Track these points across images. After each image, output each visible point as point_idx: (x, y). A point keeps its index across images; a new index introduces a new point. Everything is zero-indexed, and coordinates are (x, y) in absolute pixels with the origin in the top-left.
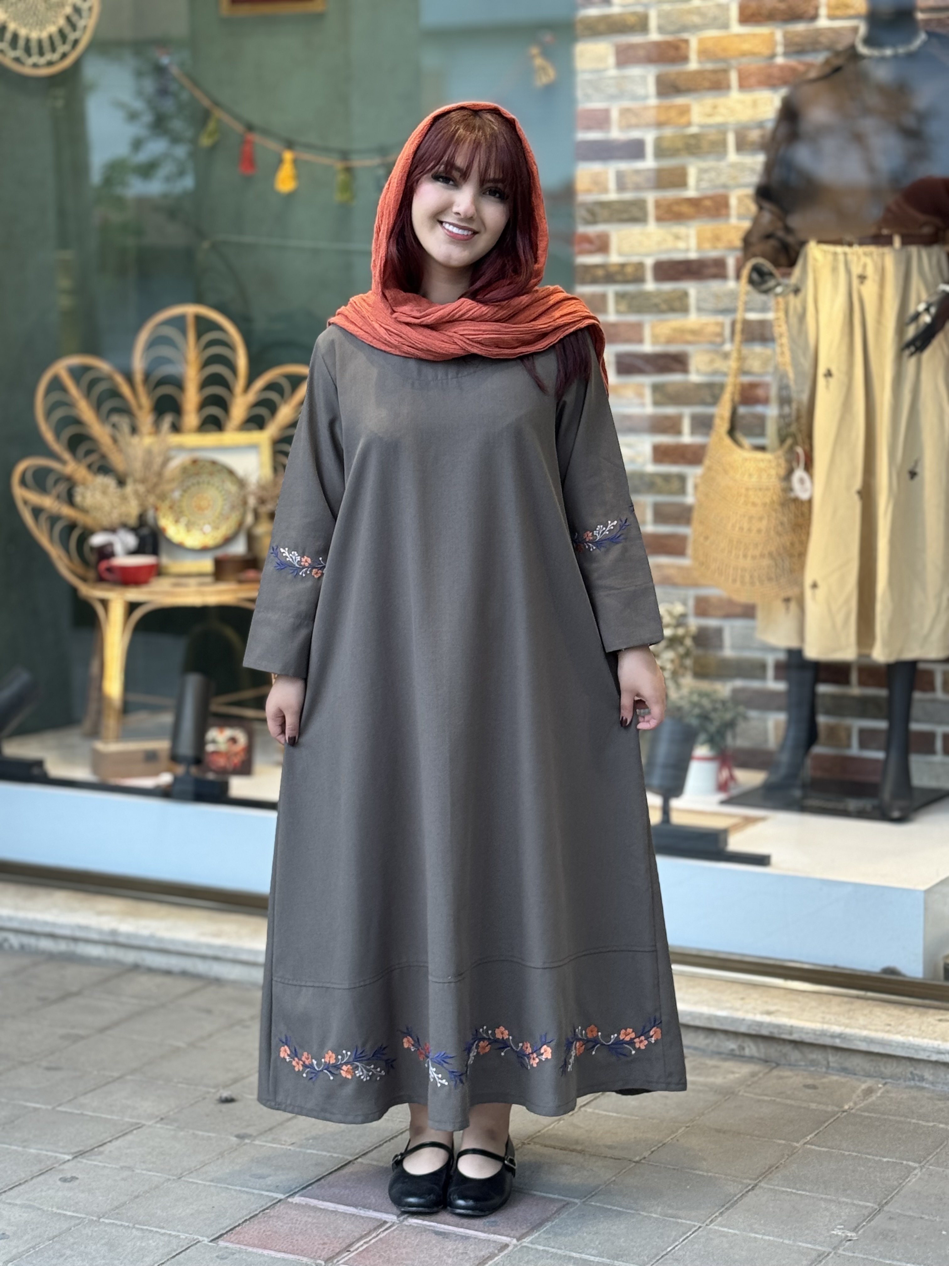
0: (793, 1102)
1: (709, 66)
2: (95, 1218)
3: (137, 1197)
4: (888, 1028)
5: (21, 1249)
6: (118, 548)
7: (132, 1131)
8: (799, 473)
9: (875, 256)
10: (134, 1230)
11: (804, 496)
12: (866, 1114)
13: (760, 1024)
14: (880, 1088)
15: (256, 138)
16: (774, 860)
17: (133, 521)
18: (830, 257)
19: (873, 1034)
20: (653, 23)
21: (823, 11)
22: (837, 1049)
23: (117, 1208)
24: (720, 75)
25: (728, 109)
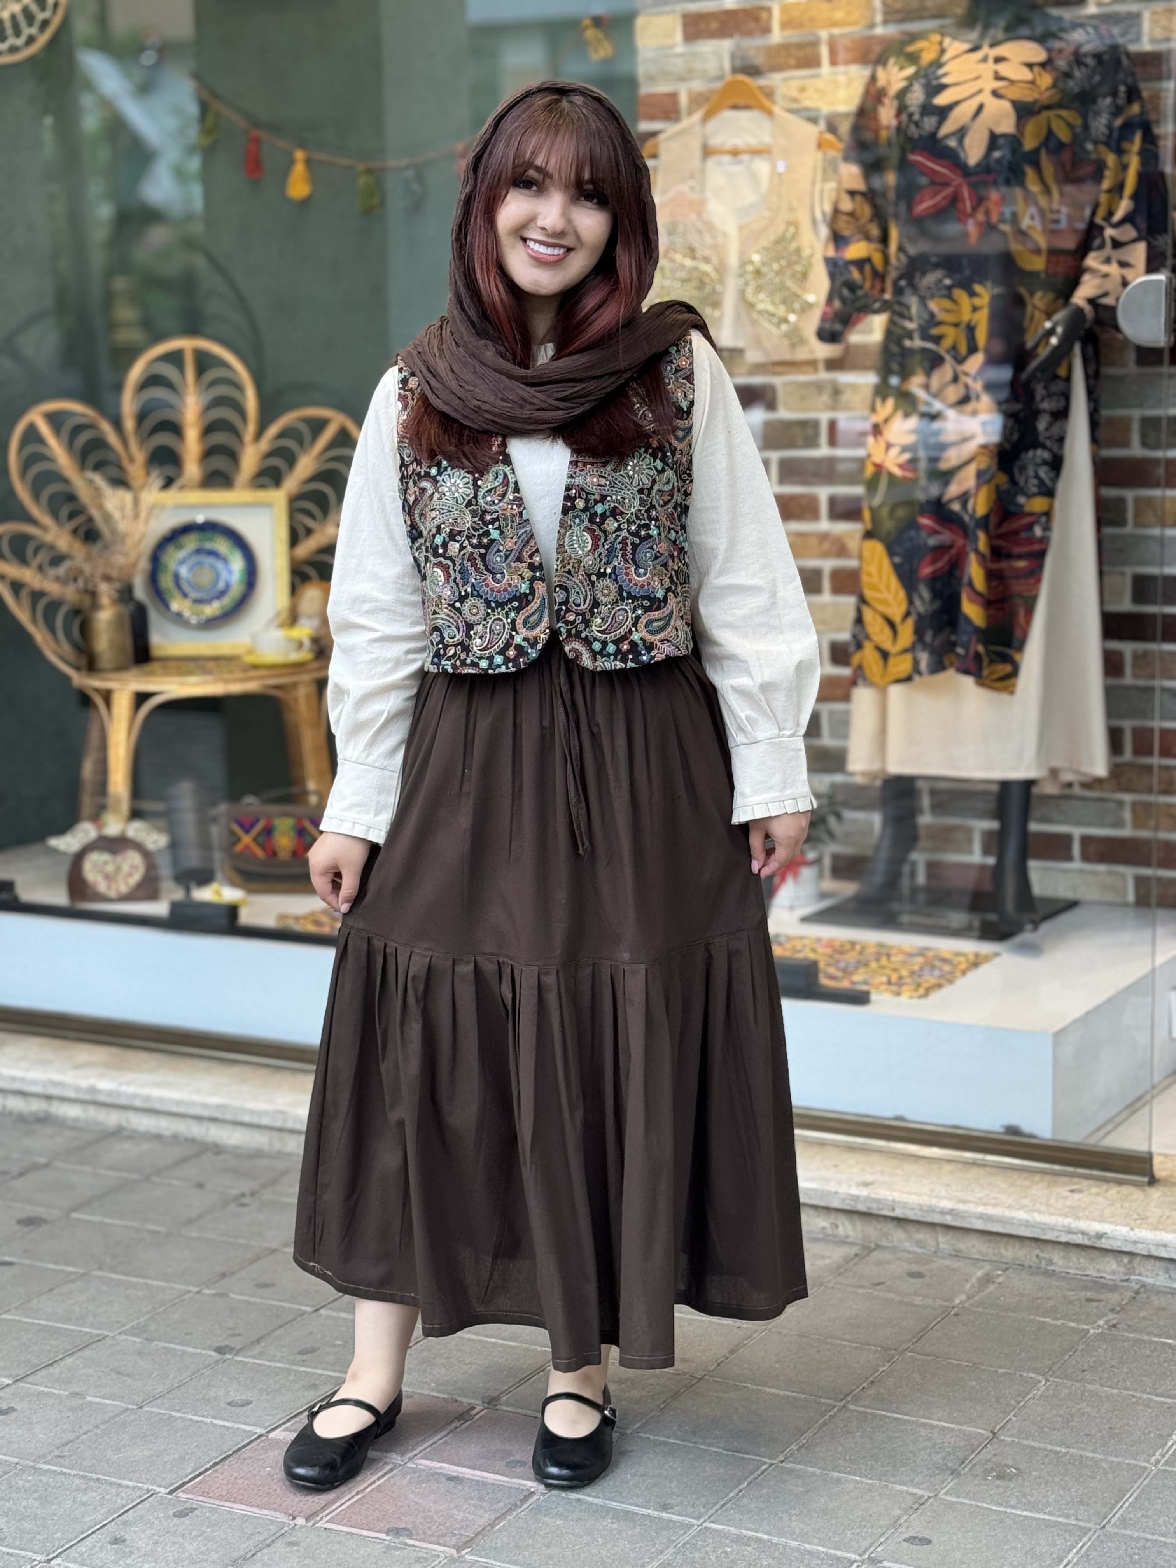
0: (892, 1296)
1: (793, 38)
4: (1010, 1202)
7: (90, 1345)
10: (76, 1479)
12: (980, 1310)
13: (856, 1198)
14: (999, 1275)
15: (264, 136)
16: (873, 997)
19: (990, 1210)
22: (948, 1228)
23: (58, 1448)
24: (809, 51)
25: (818, 91)
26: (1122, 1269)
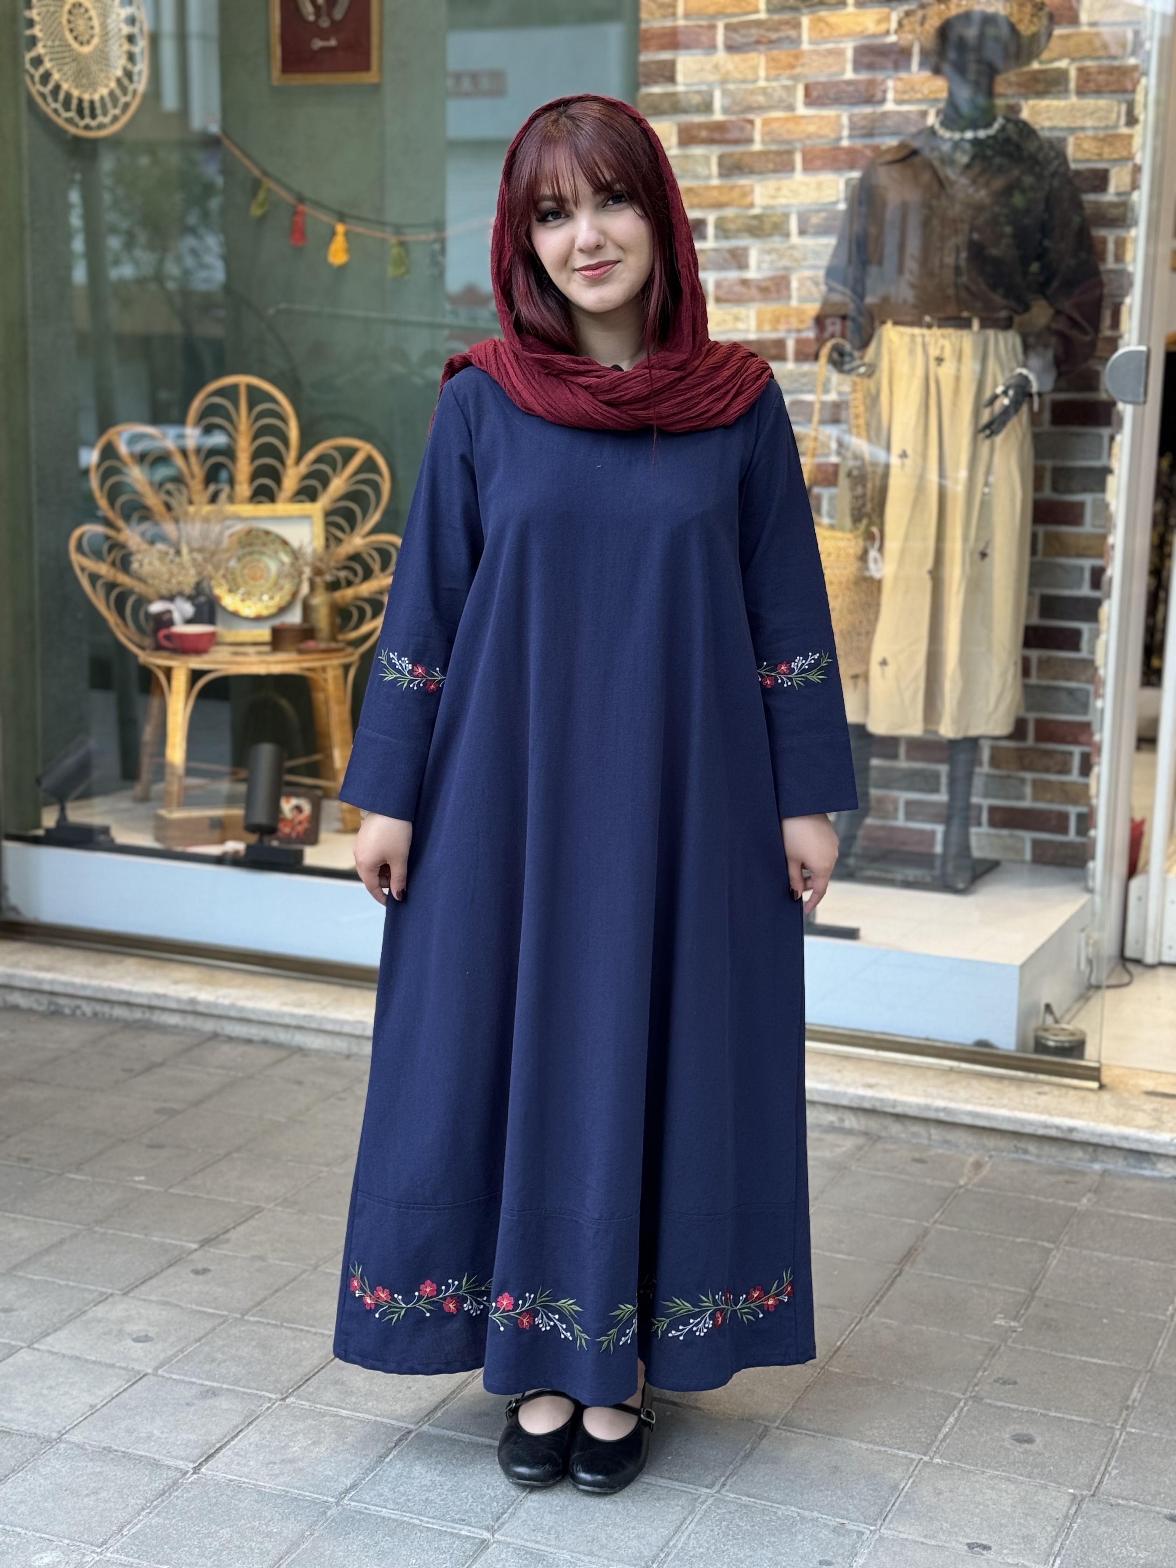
0: (907, 1178)
1: (774, 147)
2: (238, 1316)
3: (277, 1291)
4: (991, 1102)
5: (170, 1353)
6: (177, 616)
7: (253, 1216)
8: (873, 554)
9: (953, 338)
10: (283, 1330)
11: (877, 575)
12: (983, 1190)
13: (862, 1098)
14: (987, 1162)
15: (306, 209)
16: (862, 933)
17: (188, 590)
18: (907, 339)
19: (979, 1109)
20: (718, 102)
21: (890, 95)
22: (939, 1123)
23: (259, 1304)
24: (785, 157)
25: (792, 191)
26: (1087, 1157)
